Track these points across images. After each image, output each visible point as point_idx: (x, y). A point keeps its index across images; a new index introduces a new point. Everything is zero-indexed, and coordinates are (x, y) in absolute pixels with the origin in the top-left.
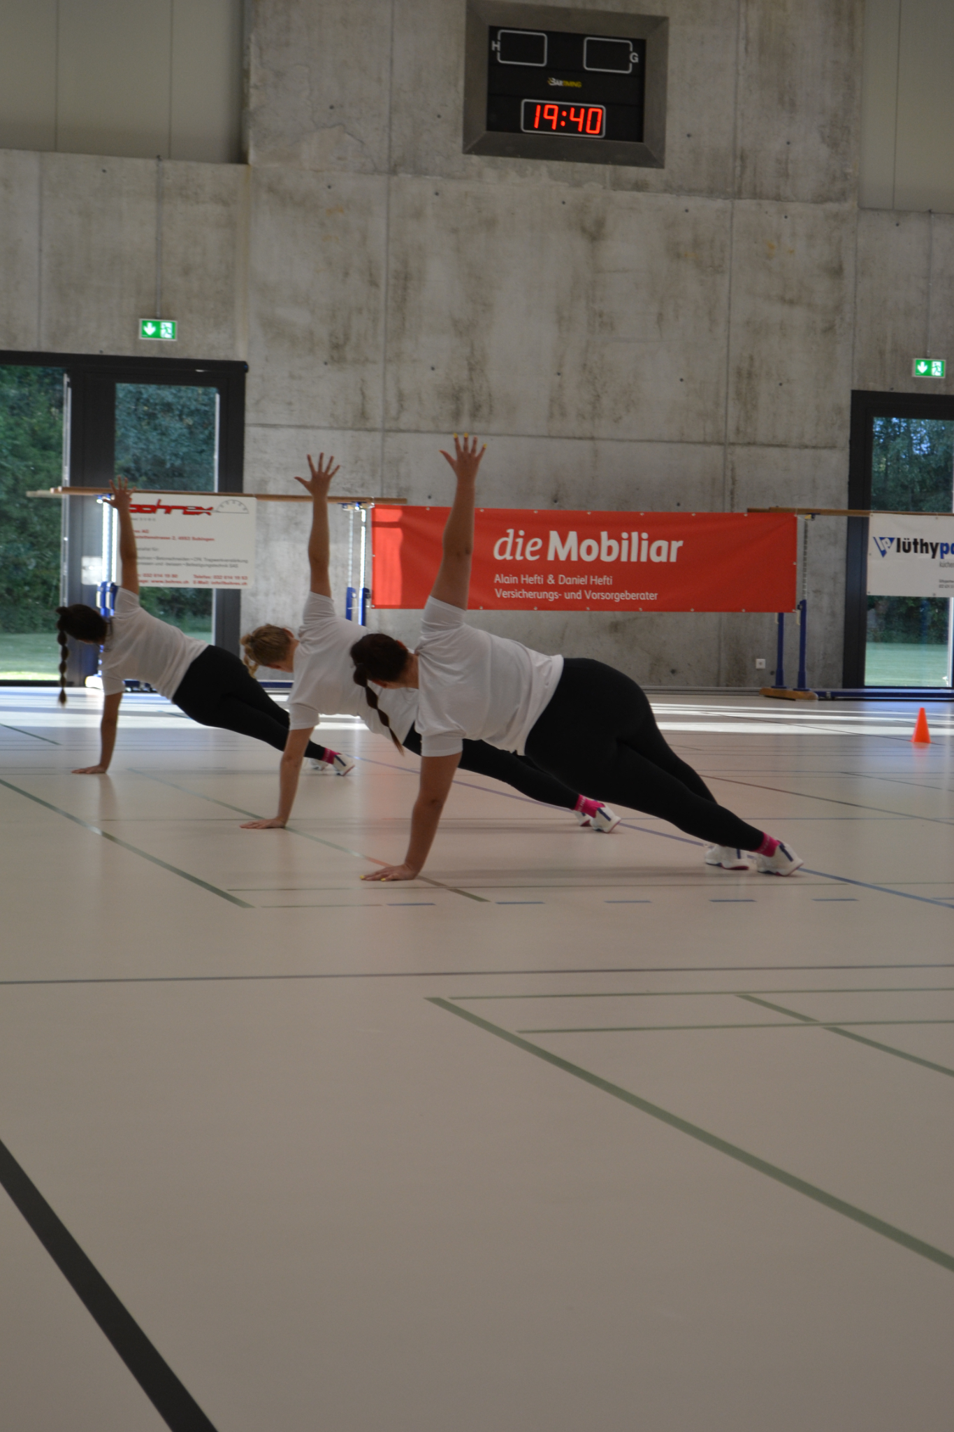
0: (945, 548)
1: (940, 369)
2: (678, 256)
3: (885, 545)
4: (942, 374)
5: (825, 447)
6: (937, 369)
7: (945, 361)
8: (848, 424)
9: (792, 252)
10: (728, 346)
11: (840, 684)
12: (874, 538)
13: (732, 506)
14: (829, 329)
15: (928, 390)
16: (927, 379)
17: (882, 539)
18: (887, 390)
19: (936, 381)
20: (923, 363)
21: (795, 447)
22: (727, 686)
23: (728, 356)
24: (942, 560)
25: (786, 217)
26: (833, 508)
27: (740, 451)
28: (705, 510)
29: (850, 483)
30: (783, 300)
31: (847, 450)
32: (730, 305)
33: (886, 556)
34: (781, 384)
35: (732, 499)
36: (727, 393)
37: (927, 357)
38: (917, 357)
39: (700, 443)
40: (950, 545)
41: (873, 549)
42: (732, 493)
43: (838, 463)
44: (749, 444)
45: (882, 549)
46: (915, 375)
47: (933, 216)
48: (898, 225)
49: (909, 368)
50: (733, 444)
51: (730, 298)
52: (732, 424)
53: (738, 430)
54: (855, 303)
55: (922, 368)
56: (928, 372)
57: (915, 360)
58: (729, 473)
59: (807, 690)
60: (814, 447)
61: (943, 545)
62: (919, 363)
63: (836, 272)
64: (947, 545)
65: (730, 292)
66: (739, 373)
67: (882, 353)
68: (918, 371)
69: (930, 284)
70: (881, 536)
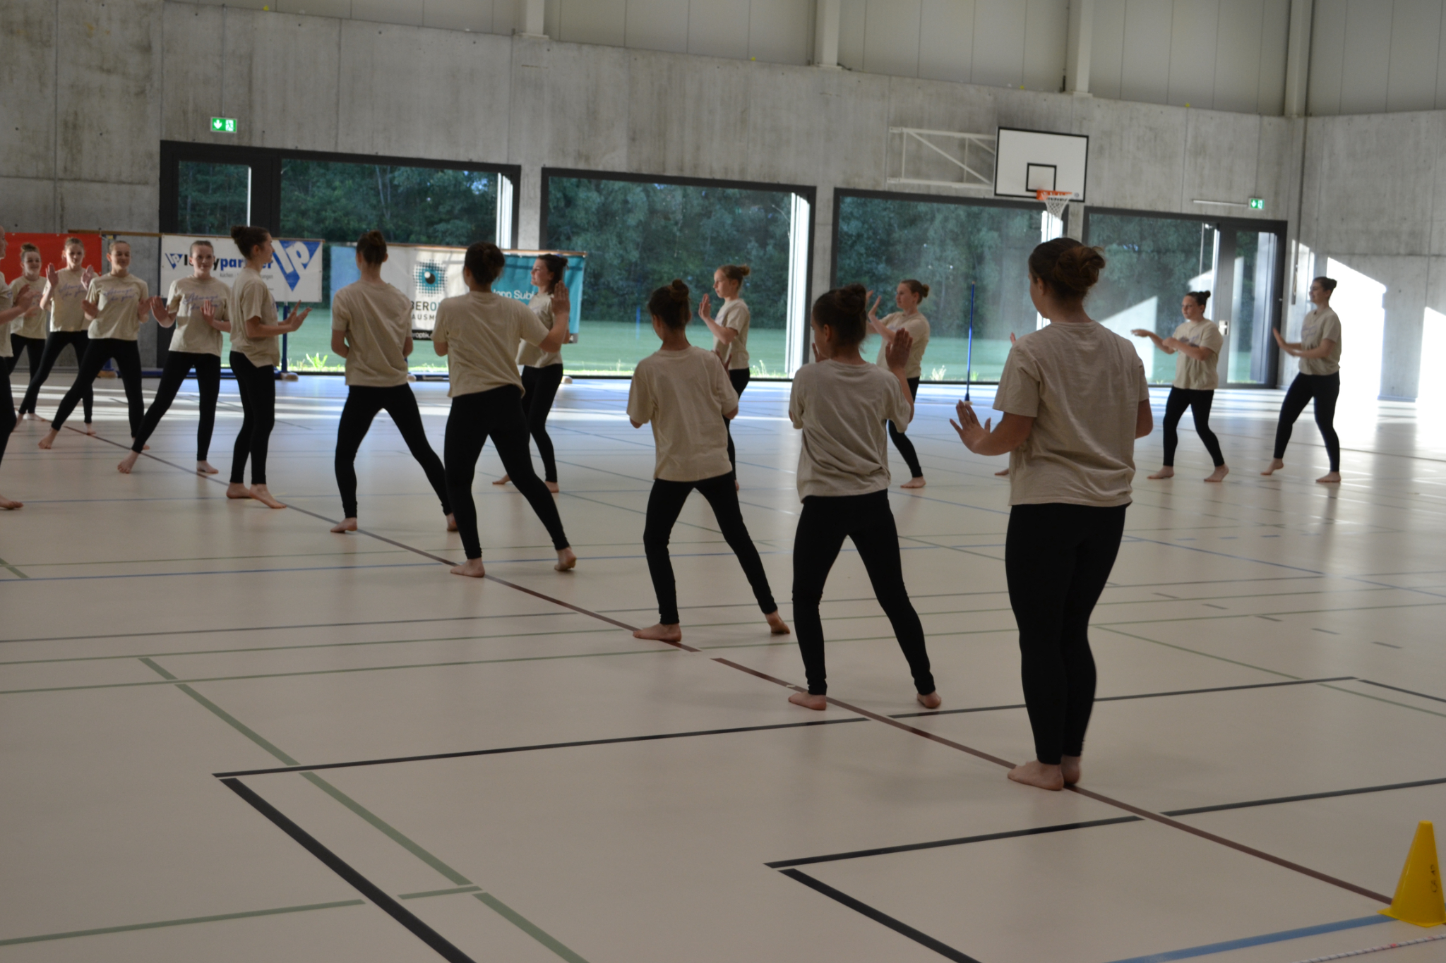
0: (224, 263)
1: (232, 126)
2: (12, 32)
3: (175, 259)
4: (234, 130)
5: (139, 183)
6: (230, 126)
7: (236, 120)
8: (158, 166)
9: (108, 32)
10: (56, 103)
11: (155, 365)
12: (166, 255)
13: (62, 227)
14: (141, 93)
15: (224, 142)
16: (222, 133)
17: (172, 255)
18: (190, 140)
19: (230, 135)
20: (218, 121)
21: (114, 183)
22: (60, 365)
23: (56, 110)
24: (222, 272)
25: (103, 5)
26: (146, 231)
27: (67, 185)
28: (38, 230)
29: (160, 211)
30: (101, 69)
31: (158, 186)
32: (56, 73)
33: (176, 268)
34: (101, 134)
35: (62, 222)
36: (56, 141)
37: (222, 116)
38: (214, 116)
39: (33, 178)
40: (229, 260)
41: (164, 261)
42: (62, 217)
43: (149, 197)
44: (75, 180)
45: (173, 263)
46: (212, 130)
47: (225, 9)
48: (196, 15)
49: (208, 125)
50: (62, 179)
51: (56, 67)
52: (60, 164)
53: (65, 169)
54: (162, 73)
55: (217, 124)
56: (223, 127)
57: (212, 118)
58: (58, 202)
59: (113, 370)
60: (131, 183)
61: (222, 260)
62: (215, 121)
63: (146, 49)
64: (226, 260)
65: (57, 62)
66: (66, 124)
67: (185, 113)
68: (214, 127)
69: (224, 61)
70: (172, 253)
